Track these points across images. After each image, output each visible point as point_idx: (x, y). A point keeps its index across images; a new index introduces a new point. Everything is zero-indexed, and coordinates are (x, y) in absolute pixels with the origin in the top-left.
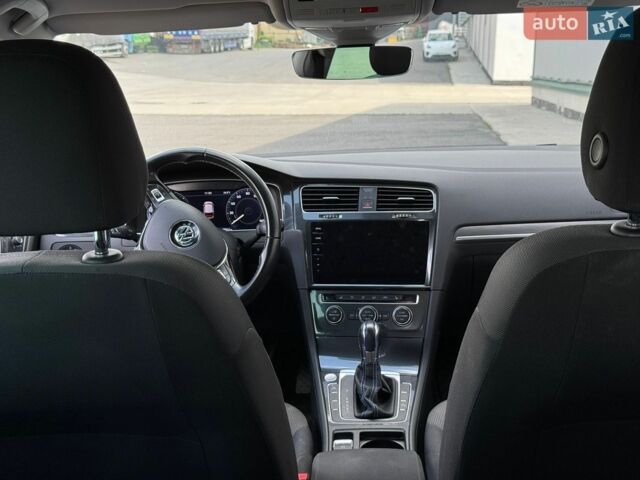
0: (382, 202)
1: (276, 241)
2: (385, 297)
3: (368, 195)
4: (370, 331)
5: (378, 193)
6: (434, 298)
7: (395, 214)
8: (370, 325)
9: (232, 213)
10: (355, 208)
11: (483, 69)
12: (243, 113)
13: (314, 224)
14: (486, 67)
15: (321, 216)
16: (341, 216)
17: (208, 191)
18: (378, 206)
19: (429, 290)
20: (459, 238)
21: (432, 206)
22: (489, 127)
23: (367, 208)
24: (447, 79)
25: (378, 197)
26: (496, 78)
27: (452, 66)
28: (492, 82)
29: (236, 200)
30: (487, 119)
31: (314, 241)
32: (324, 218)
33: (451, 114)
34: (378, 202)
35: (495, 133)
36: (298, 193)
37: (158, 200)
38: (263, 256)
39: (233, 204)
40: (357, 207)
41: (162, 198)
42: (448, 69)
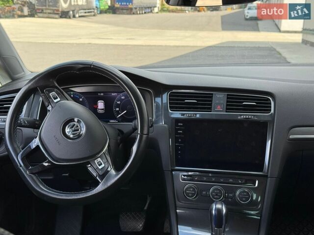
0: (230, 105)
1: (145, 136)
2: (231, 180)
3: (219, 100)
4: (219, 211)
5: (228, 98)
6: (270, 184)
7: (241, 115)
8: (219, 206)
9: (117, 109)
10: (210, 109)
11: (276, 24)
12: (152, 44)
13: (177, 120)
14: (277, 24)
15: (183, 115)
16: (198, 115)
17: (100, 93)
18: (227, 109)
19: (266, 176)
20: (291, 137)
21: (270, 110)
22: (280, 54)
23: (219, 109)
24: (256, 29)
25: (227, 102)
26: (282, 29)
27: (259, 22)
28: (280, 31)
29: (120, 100)
30: (278, 49)
31: (177, 133)
32: (185, 117)
33: (259, 47)
34: (227, 105)
35: (283, 57)
36: (165, 97)
37: (55, 101)
38: (135, 148)
39: (119, 103)
40: (210, 108)
41: (59, 99)
42: (257, 24)
